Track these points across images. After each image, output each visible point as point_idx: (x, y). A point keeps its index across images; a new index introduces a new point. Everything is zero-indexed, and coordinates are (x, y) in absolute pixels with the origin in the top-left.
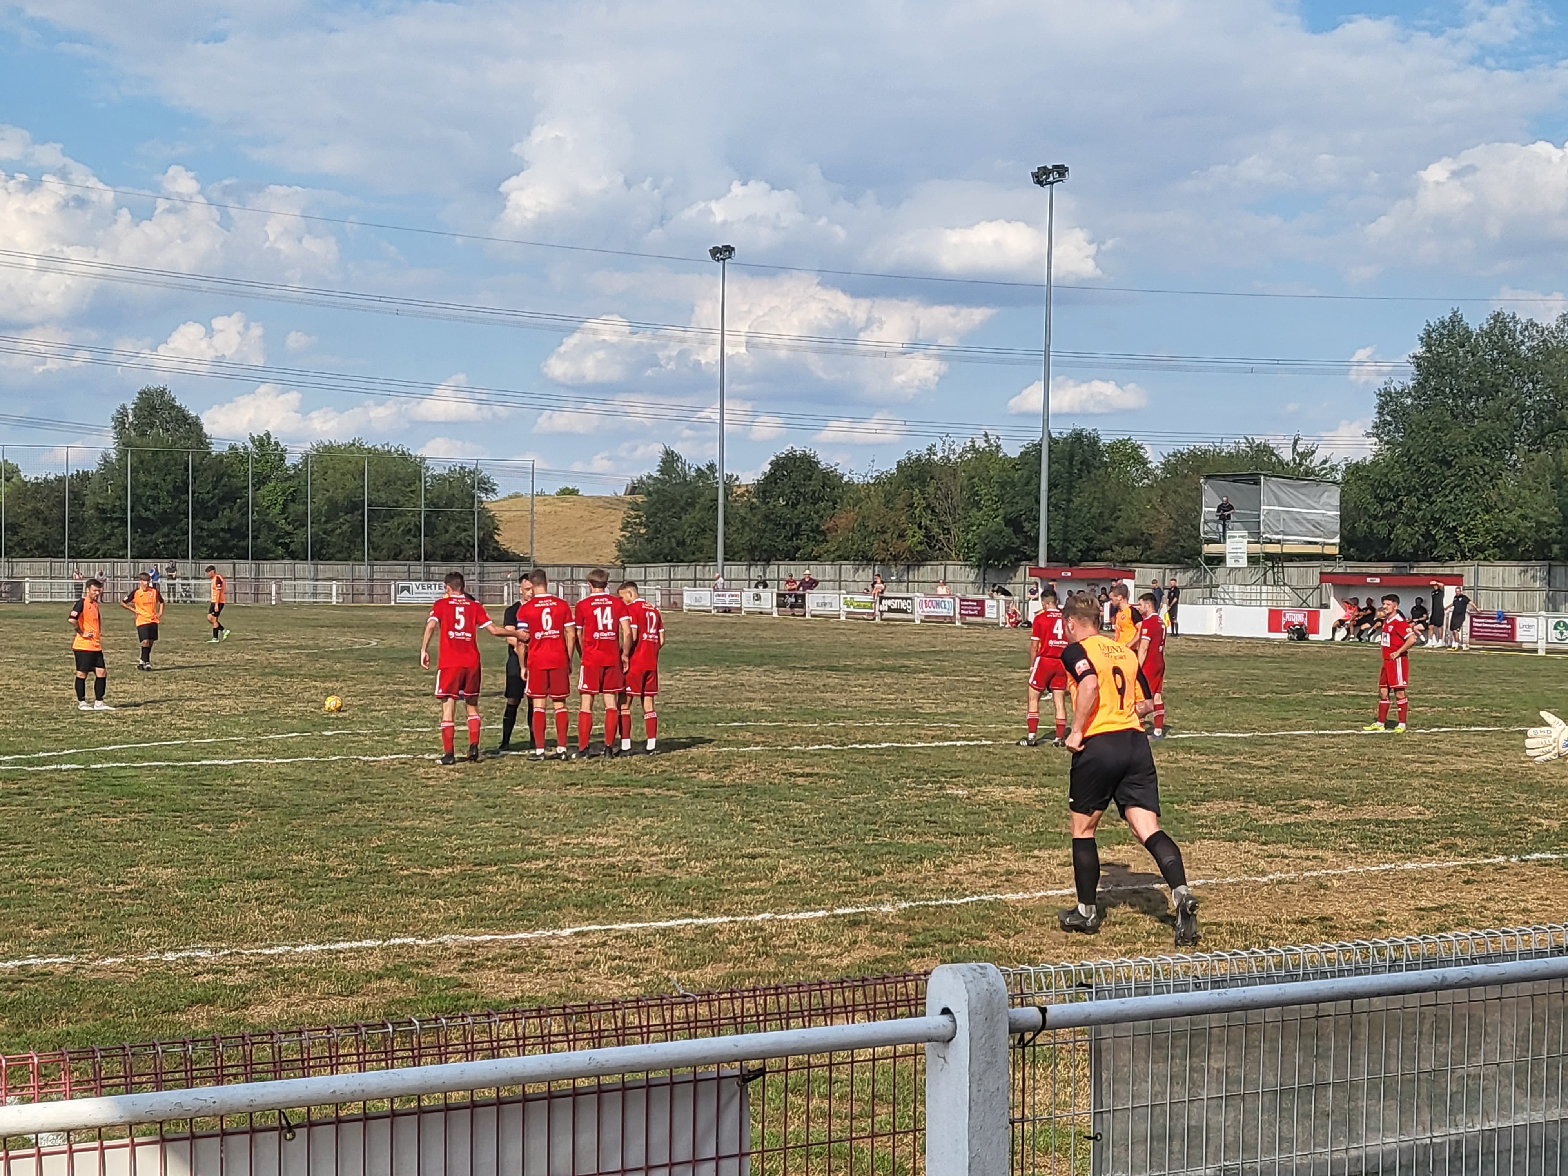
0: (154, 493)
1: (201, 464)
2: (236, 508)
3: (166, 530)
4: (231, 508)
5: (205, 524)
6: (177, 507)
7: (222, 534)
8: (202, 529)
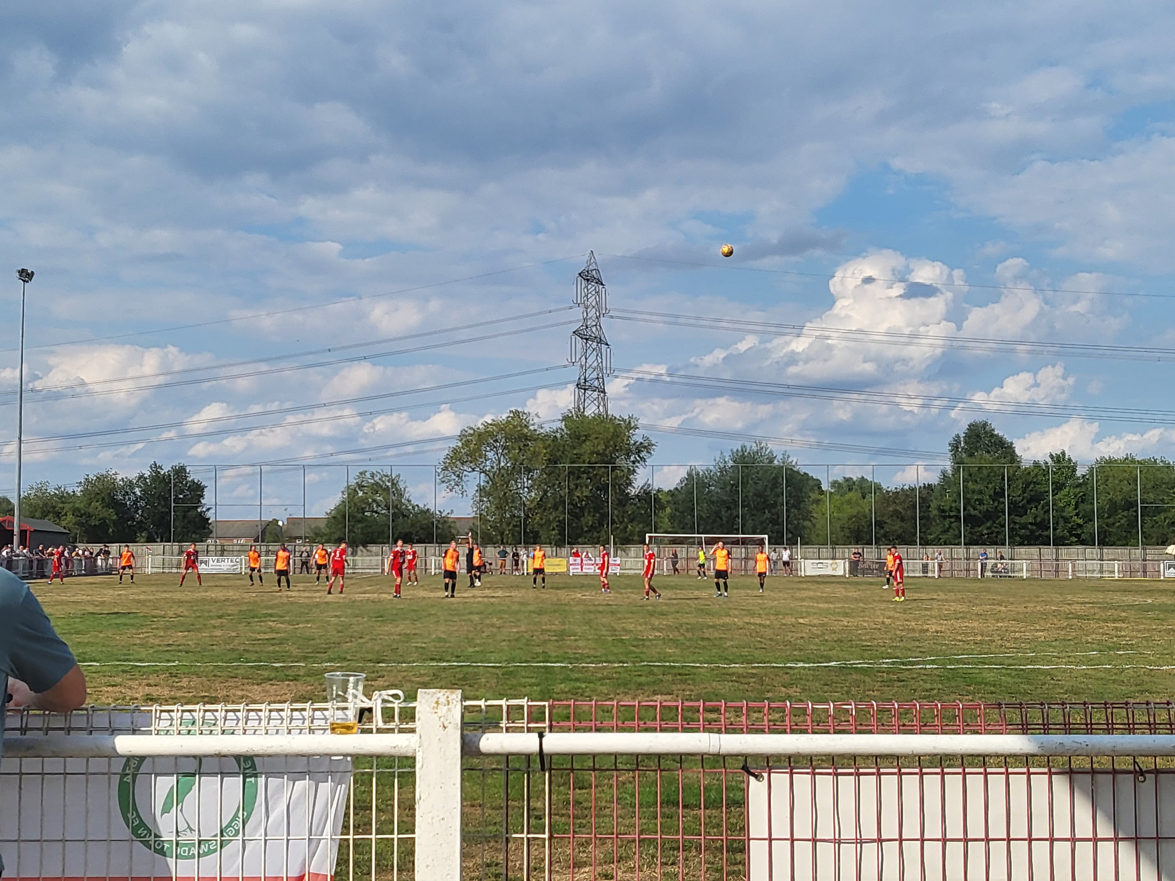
0: (980, 497)
1: (1014, 475)
2: (1040, 507)
3: (988, 524)
4: (1036, 507)
5: (1017, 519)
6: (996, 507)
7: (1029, 526)
8: (1015, 523)
